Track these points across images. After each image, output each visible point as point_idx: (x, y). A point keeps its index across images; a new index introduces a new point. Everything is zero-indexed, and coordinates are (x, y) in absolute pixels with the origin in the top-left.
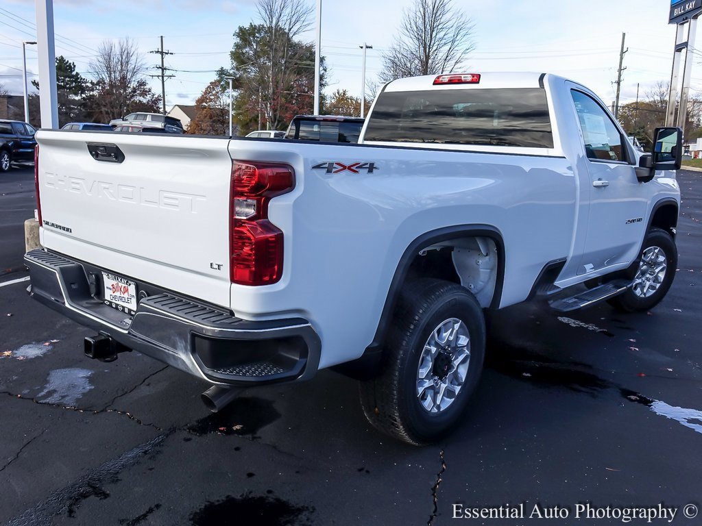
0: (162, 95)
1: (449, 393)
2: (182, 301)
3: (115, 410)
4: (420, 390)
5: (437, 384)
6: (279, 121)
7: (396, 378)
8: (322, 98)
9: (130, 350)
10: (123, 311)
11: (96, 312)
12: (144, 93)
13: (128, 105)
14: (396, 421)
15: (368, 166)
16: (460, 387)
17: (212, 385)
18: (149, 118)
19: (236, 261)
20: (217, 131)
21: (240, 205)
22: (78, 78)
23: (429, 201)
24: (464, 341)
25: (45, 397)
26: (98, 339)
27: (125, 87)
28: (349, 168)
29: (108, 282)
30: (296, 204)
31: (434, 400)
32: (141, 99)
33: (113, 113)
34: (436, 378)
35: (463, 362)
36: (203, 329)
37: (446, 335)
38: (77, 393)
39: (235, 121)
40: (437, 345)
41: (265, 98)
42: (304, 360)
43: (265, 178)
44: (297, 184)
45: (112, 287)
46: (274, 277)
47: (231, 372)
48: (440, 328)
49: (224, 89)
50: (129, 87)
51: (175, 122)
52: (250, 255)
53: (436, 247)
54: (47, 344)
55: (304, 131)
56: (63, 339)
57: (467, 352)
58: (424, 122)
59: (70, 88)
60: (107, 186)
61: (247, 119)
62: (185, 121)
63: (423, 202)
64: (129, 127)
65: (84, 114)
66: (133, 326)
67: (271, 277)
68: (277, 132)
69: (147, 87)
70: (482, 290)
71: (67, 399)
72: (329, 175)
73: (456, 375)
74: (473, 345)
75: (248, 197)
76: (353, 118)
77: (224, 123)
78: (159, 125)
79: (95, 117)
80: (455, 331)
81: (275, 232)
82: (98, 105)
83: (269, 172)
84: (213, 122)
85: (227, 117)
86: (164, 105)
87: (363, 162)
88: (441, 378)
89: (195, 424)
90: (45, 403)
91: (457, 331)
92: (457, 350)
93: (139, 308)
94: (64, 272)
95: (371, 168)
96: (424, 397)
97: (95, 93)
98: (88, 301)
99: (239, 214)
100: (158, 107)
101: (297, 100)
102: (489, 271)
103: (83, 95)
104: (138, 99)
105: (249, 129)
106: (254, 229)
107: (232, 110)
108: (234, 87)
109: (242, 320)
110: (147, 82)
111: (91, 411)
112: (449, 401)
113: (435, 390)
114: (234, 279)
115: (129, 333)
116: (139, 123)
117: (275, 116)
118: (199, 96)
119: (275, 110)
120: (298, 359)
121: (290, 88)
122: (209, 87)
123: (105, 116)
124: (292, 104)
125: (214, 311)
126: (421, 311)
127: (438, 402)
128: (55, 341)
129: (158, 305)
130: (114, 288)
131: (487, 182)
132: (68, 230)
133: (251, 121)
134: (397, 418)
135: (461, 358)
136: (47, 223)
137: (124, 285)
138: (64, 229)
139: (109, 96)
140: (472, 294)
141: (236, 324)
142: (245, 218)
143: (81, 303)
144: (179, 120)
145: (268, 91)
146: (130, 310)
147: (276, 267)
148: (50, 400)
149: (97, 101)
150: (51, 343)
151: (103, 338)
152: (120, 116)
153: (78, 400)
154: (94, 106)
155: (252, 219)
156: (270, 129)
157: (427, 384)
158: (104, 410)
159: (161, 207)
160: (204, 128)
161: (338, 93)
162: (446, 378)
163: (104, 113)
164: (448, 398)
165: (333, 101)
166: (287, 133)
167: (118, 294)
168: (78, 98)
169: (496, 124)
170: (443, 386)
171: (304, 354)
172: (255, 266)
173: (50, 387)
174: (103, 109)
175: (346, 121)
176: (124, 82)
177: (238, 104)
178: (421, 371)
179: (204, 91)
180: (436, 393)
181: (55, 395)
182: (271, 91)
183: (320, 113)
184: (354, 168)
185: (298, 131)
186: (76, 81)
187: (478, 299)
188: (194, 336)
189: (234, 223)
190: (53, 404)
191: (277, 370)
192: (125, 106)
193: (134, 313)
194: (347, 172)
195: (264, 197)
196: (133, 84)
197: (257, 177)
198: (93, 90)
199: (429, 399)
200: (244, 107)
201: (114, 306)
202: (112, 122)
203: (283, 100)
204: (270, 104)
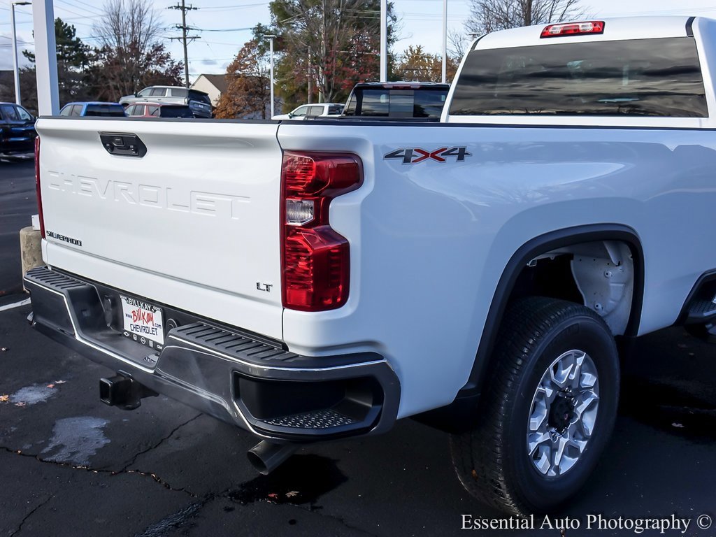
0: (184, 62)
1: (571, 450)
2: (221, 331)
3: (137, 471)
4: (533, 446)
5: (554, 438)
6: (335, 91)
7: (498, 430)
8: (390, 58)
9: (156, 394)
10: (147, 344)
11: (113, 346)
12: (161, 60)
13: (142, 77)
14: (500, 488)
15: (457, 151)
16: (586, 442)
17: (260, 439)
18: (168, 93)
19: (289, 279)
20: (254, 105)
21: (293, 207)
22: (79, 45)
23: (539, 195)
24: (590, 380)
25: (50, 453)
26: (116, 381)
27: (138, 54)
28: (433, 155)
29: (128, 307)
30: (366, 203)
31: (551, 460)
32: (158, 68)
33: (124, 88)
34: (553, 430)
35: (589, 408)
36: (248, 367)
37: (565, 372)
38: (90, 449)
39: (278, 93)
40: (553, 385)
41: (316, 61)
42: (379, 407)
43: (324, 171)
44: (365, 179)
45: (132, 314)
46: (339, 300)
47: (284, 423)
48: (557, 364)
49: (262, 51)
50: (143, 54)
51: (200, 96)
52: (307, 272)
53: (551, 255)
54: (51, 386)
55: (367, 104)
56: (70, 380)
57: (595, 395)
58: (524, 87)
59: (70, 58)
60: (125, 186)
61: (294, 89)
62: (214, 94)
63: (529, 196)
64: (143, 105)
65: (88, 91)
66: (159, 364)
67: (334, 300)
68: (333, 105)
69: (165, 52)
70: (612, 311)
71: (78, 455)
72: (407, 165)
73: (580, 427)
74: (602, 385)
75: (304, 198)
76: (432, 84)
77: (264, 95)
78: (182, 101)
79: (101, 93)
80: (577, 367)
81: (338, 241)
82: (105, 78)
83: (330, 164)
84: (250, 94)
85: (267, 88)
86: (187, 75)
87: (450, 147)
88: (559, 431)
89: (239, 489)
90: (50, 462)
91: (581, 367)
92: (582, 393)
93: (168, 341)
94: (73, 296)
95: (461, 154)
96: (537, 455)
97: (100, 63)
98: (103, 333)
99: (292, 220)
100: (179, 78)
101: (357, 62)
102: (622, 285)
103: (86, 67)
104: (152, 68)
105: (295, 102)
106: (312, 238)
107: (274, 78)
108: (276, 49)
109: (298, 356)
110: (165, 45)
111: (107, 471)
112: (571, 462)
113: (552, 446)
114: (287, 303)
115: (155, 373)
116: (156, 99)
117: (329, 84)
118: (231, 61)
119: (329, 77)
120: (371, 406)
121: (348, 46)
122: (243, 49)
123: (114, 92)
124: (352, 67)
125: (262, 345)
126: (531, 342)
127: (557, 463)
128: (61, 382)
129: (191, 337)
130: (136, 316)
131: (614, 167)
132: (77, 242)
133: (297, 91)
134: (501, 483)
135: (586, 403)
136: (51, 234)
137: (147, 312)
138: (72, 241)
139: (117, 66)
140: (600, 316)
141: (291, 361)
142: (300, 224)
143: (94, 335)
144: (206, 95)
145: (320, 52)
146: (155, 344)
147: (340, 287)
148: (57, 457)
149: (104, 74)
150: (56, 385)
151: (123, 379)
152: (133, 91)
153: (90, 458)
154: (99, 80)
155: (308, 226)
156: (323, 102)
157: (542, 438)
158: (124, 471)
159: (193, 212)
160: (238, 103)
161: (411, 50)
162: (566, 430)
163: (112, 88)
164: (569, 456)
165: (405, 61)
166: (346, 106)
167: (140, 323)
168: (79, 70)
169: (626, 85)
170: (563, 441)
171: (378, 400)
172: (315, 285)
173: (56, 441)
174: (111, 83)
175: (423, 88)
176: (135, 47)
177: (281, 71)
178: (532, 421)
179: (237, 55)
180: (554, 450)
181: (63, 451)
182: (323, 51)
183: (389, 79)
184: (438, 155)
185: (359, 103)
186: (76, 49)
187: (608, 324)
188: (237, 377)
189: (286, 231)
190: (60, 463)
191: (345, 421)
192: (138, 78)
193: (161, 348)
194: (430, 160)
195: (323, 196)
196: (148, 50)
197: (314, 171)
198: (97, 60)
199: (544, 458)
200: (288, 74)
201: (135, 338)
202: (123, 100)
203: (339, 62)
204: (323, 68)
